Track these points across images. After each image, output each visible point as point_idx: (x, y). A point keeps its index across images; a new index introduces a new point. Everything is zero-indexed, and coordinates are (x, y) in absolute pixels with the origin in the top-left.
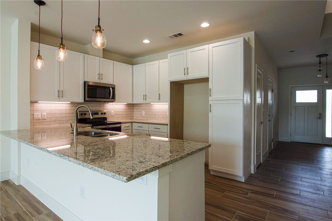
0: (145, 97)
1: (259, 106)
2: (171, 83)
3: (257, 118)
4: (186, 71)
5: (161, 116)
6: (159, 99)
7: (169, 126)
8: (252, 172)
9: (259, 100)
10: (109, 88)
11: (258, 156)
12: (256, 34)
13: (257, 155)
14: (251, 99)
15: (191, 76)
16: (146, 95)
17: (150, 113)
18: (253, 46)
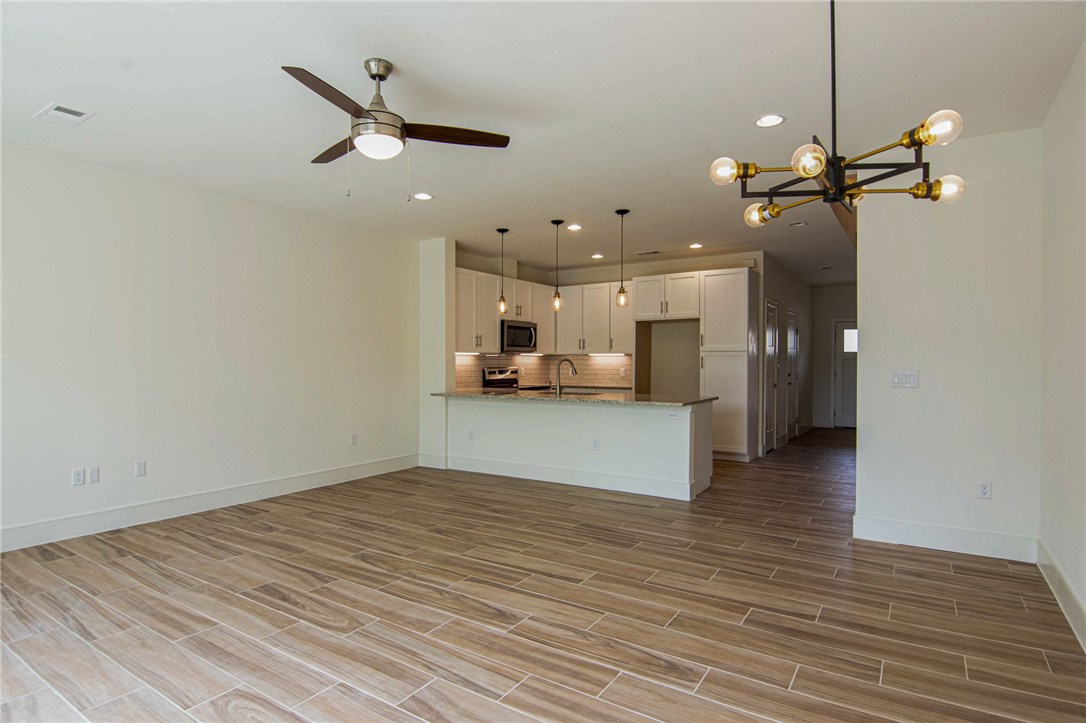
0: (582, 344)
1: (771, 359)
2: (637, 323)
3: (767, 377)
4: (664, 307)
5: (608, 377)
6: (611, 347)
7: (634, 391)
8: (760, 455)
9: (770, 350)
10: (529, 329)
11: (769, 437)
12: (766, 255)
13: (767, 434)
14: (758, 349)
15: (672, 315)
16: (584, 341)
17: (585, 372)
18: (762, 273)
